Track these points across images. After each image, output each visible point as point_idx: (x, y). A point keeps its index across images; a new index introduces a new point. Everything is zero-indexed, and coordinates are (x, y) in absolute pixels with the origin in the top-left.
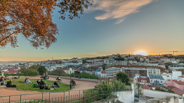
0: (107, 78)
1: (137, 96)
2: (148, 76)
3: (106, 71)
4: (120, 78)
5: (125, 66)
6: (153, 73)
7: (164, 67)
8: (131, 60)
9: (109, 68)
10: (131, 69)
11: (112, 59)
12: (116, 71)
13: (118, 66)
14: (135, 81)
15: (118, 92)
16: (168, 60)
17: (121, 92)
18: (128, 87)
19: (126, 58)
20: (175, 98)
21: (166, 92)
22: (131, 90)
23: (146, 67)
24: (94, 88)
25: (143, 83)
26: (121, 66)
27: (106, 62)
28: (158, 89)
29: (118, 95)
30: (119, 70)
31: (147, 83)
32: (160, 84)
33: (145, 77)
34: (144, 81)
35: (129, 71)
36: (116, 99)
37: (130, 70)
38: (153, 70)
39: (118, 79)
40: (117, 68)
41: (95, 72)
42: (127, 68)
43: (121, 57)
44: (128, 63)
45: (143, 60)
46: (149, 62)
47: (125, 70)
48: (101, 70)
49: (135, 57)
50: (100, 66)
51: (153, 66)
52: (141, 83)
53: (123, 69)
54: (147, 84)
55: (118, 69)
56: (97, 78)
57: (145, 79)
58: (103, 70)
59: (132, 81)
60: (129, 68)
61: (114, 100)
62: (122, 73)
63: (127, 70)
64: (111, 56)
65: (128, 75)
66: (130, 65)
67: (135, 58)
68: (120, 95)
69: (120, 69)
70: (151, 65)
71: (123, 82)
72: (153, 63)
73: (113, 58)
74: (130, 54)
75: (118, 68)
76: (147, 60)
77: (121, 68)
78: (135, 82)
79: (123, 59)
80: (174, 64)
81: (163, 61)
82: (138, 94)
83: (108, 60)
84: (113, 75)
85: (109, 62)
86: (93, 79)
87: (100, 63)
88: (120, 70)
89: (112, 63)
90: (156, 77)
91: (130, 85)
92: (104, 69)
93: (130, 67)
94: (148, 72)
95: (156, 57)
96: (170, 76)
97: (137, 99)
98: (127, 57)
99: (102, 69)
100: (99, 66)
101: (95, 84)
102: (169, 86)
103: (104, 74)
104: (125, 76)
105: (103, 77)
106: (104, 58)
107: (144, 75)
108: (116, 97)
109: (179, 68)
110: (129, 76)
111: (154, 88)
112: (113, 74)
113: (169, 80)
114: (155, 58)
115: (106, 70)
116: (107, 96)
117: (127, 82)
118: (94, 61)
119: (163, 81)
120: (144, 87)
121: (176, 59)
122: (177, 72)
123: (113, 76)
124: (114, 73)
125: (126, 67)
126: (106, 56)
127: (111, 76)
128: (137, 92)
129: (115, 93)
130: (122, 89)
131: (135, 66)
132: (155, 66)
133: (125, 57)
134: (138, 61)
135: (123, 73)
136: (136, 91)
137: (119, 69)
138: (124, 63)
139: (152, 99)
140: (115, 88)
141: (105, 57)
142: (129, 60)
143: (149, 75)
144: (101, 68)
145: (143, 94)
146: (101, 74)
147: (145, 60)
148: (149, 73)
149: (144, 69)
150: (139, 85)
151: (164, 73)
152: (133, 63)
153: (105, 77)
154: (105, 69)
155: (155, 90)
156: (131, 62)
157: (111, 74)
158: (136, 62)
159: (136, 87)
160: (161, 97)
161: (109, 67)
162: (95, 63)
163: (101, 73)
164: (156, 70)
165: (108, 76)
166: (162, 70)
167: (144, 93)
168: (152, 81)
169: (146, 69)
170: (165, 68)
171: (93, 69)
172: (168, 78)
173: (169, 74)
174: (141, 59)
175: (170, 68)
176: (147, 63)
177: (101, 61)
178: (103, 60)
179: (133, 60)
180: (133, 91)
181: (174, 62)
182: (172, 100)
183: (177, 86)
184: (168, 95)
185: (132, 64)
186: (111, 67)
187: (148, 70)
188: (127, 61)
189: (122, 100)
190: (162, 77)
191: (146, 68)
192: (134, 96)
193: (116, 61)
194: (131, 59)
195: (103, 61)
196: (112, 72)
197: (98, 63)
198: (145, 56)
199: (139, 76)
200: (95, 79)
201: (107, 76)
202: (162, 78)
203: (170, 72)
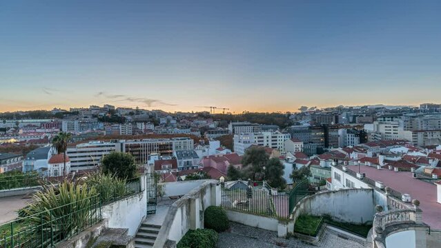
0: (74, 173)
1: (153, 203)
2: (175, 154)
3: (67, 155)
4: (112, 167)
5: (127, 138)
6: (182, 147)
7: (198, 134)
8: (141, 122)
9: (81, 145)
10: (140, 143)
11: (90, 118)
12: (101, 151)
13: (107, 138)
14: (149, 170)
15: (107, 207)
16: (203, 123)
17: (115, 205)
18: (133, 186)
19: (129, 118)
20: (211, 185)
21: (201, 179)
22: (140, 191)
23: (171, 137)
24: (14, 217)
25: (165, 172)
26: (115, 138)
27: (71, 127)
28: (189, 178)
29: (105, 215)
30: (109, 148)
31: (173, 168)
32: (193, 168)
33: (169, 158)
34: (167, 166)
35: (135, 149)
36: (99, 228)
37: (138, 146)
38: (182, 141)
39: (106, 173)
40: (105, 144)
41: (20, 164)
42: (130, 142)
43: (118, 114)
44: (135, 130)
45: (166, 122)
46: (175, 125)
47: (127, 147)
48: (49, 154)
49: (151, 114)
50: (46, 140)
51: (183, 134)
52: (161, 171)
53: (122, 144)
54: (172, 171)
55: (107, 146)
56: (31, 180)
57: (169, 162)
58: (56, 152)
59: (143, 170)
60: (136, 141)
61: (92, 233)
62: (117, 154)
63: (131, 146)
64: (88, 110)
65: (134, 158)
66: (138, 134)
67: (151, 117)
68: (111, 213)
69: (114, 146)
70: (180, 131)
71: (121, 176)
72: (182, 128)
73: (94, 116)
74: (140, 108)
75: (108, 144)
76: (173, 122)
77: (116, 142)
78: (149, 172)
79: (121, 120)
80: (211, 129)
81: (198, 124)
82: (154, 196)
83: (76, 123)
84: (91, 163)
85: (81, 128)
86: (14, 187)
87: (47, 130)
88: (113, 148)
89: (89, 131)
90: (187, 155)
91: (138, 180)
92: (61, 148)
93: (139, 137)
94: (174, 147)
95: (187, 116)
96: (206, 150)
97: (152, 208)
98: (131, 114)
99: (52, 151)
100: (41, 141)
101: (21, 205)
102: (205, 169)
103: (61, 165)
104: (127, 162)
105: (56, 174)
106: (61, 115)
107: (167, 154)
108: (101, 221)
109: (218, 135)
110: (137, 160)
111: (183, 177)
112: (92, 160)
113: (205, 157)
114: (186, 118)
115: (69, 150)
116: (69, 229)
117: (130, 176)
118: (17, 124)
119: (198, 161)
120: (167, 179)
121: (214, 121)
122: (215, 142)
123: (91, 167)
124: (93, 158)
125: (130, 139)
126: (68, 110)
127: (86, 168)
128: (153, 194)
129: (96, 211)
130: (118, 196)
131: (149, 136)
132: (185, 133)
133: (126, 115)
134: (155, 125)
135: (122, 155)
136: (151, 192)
137: (110, 146)
138: (125, 129)
139: (179, 200)
140: (98, 196)
141: (66, 113)
142: (136, 122)
143: (177, 152)
144: (48, 148)
145: (164, 193)
146: (50, 166)
147: (169, 121)
148: (177, 147)
149: (167, 141)
150: (156, 177)
151: (199, 146)
152: (145, 130)
153: (64, 173)
154: (65, 149)
155: (185, 180)
156: (141, 126)
157: (86, 161)
158: (152, 127)
159: (152, 181)
160: (193, 191)
161: (79, 143)
162: (21, 131)
163: (50, 162)
164: (187, 140)
165: (77, 169)
166: (196, 141)
167: (166, 192)
168: (180, 163)
169: (171, 141)
170: (200, 136)
171: (10, 154)
172: (205, 154)
173: (205, 148)
174: (163, 121)
175: (207, 135)
176: (173, 127)
177: (48, 126)
178: (60, 120)
179: (145, 122)
180: (145, 194)
181: (212, 126)
182: (208, 191)
183: (215, 165)
184: (203, 185)
185: (143, 131)
186: (87, 140)
187: (175, 142)
188: (132, 123)
189: (116, 224)
190: (196, 154)
191: (171, 139)
192: (146, 205)
193: (101, 125)
194: (142, 120)
195: (58, 125)
196: (90, 156)
197: (38, 130)
198: (170, 114)
199: (157, 156)
200: (21, 186)
201: (74, 169)
202: (195, 156)
203: (207, 143)
